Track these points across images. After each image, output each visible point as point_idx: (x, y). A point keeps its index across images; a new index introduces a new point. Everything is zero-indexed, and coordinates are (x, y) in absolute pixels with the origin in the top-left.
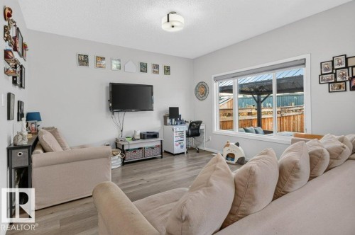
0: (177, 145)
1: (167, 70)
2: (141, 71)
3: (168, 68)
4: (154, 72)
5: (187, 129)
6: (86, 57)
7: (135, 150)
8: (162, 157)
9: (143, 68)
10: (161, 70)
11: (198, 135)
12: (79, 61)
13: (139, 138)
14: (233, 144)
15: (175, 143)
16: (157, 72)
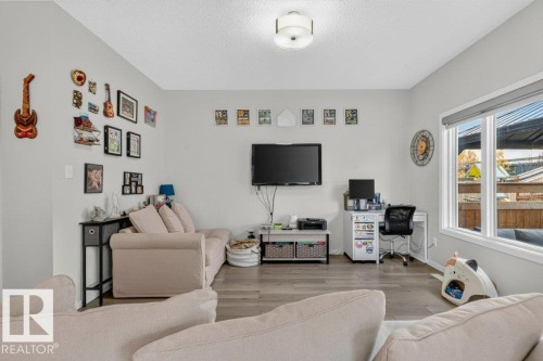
0: (359, 246)
1: (352, 116)
2: (304, 123)
3: (354, 112)
4: (326, 122)
5: (382, 219)
6: (224, 112)
7: (281, 245)
8: (328, 262)
9: (308, 117)
10: (340, 117)
11: (408, 232)
12: (216, 119)
13: (295, 226)
14: (462, 261)
15: (354, 242)
16: (332, 123)
